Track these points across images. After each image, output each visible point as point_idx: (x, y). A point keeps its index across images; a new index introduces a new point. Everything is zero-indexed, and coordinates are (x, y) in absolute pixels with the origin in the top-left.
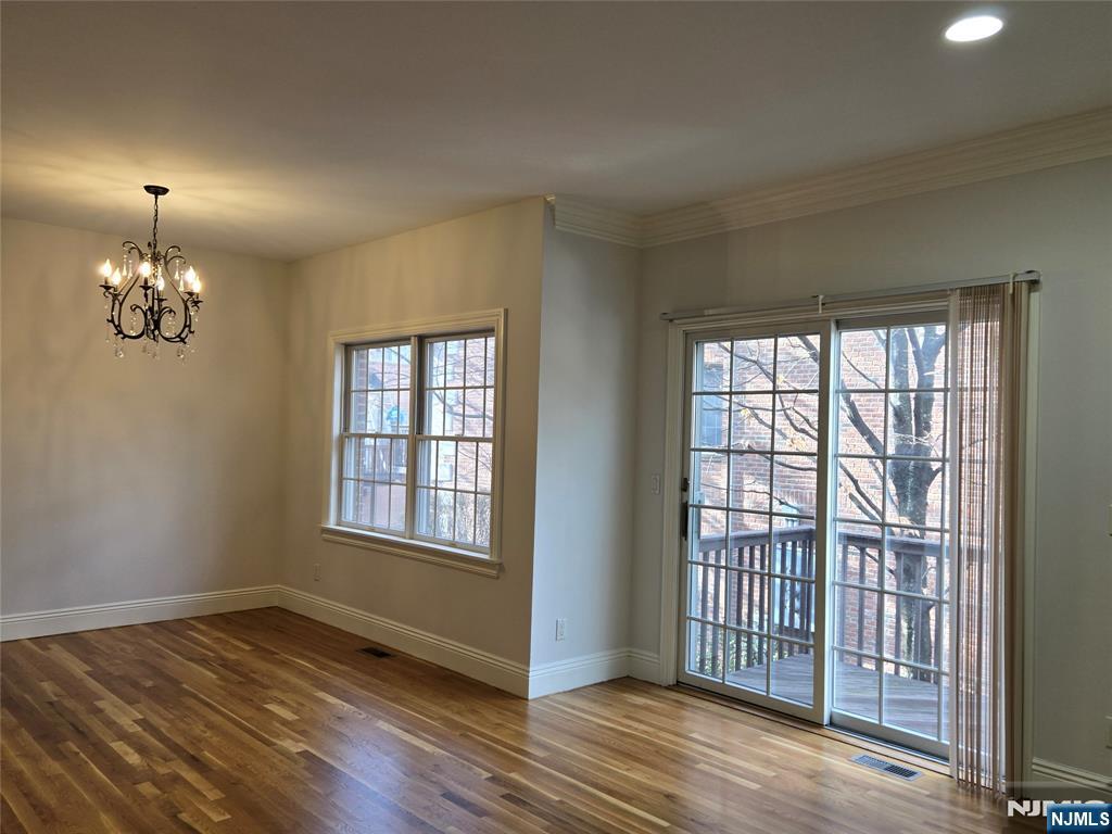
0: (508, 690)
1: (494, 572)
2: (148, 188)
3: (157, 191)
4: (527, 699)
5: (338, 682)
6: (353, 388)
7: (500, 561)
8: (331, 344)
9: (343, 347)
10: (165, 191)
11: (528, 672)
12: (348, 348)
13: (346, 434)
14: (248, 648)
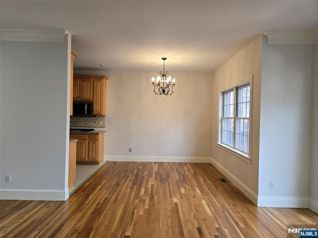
0: (253, 202)
1: (249, 162)
2: (162, 59)
3: (164, 59)
4: (257, 206)
5: (205, 186)
6: (225, 105)
7: (251, 158)
8: (219, 92)
9: (222, 93)
10: (166, 59)
11: (258, 197)
12: (223, 93)
13: (223, 118)
14: (193, 172)
